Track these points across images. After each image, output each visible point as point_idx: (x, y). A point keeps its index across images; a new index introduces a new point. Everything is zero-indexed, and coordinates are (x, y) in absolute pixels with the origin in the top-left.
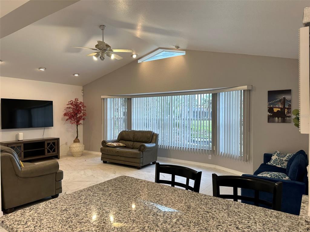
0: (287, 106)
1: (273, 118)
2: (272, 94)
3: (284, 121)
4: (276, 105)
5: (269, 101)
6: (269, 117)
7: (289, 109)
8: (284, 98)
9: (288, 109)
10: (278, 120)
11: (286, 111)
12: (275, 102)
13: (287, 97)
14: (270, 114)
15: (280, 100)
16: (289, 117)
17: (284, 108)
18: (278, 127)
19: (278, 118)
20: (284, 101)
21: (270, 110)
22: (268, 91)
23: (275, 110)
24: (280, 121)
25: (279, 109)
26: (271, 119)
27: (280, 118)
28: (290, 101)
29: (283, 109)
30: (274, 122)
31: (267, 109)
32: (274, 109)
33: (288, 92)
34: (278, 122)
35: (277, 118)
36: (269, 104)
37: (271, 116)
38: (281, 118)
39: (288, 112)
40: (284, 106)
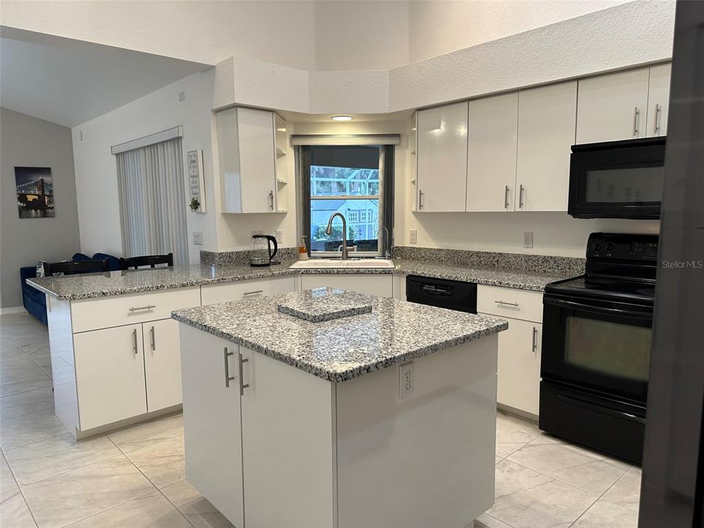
0: (47, 193)
1: (28, 210)
2: (22, 173)
3: (45, 215)
4: (31, 190)
5: (18, 184)
6: (21, 210)
7: (51, 196)
8: (42, 180)
9: (48, 196)
10: (37, 214)
11: (46, 201)
12: (28, 186)
13: (47, 179)
14: (22, 204)
15: (36, 184)
16: (52, 208)
17: (44, 195)
18: (36, 224)
19: (36, 211)
20: (42, 185)
21: (22, 198)
22: (16, 168)
23: (30, 198)
24: (39, 215)
25: (37, 197)
26: (24, 212)
27: (38, 211)
28: (51, 185)
29: (42, 197)
30: (29, 217)
31: (16, 197)
32: (28, 196)
33: (47, 171)
34: (36, 217)
35: (33, 211)
36: (20, 189)
37: (23, 207)
38: (41, 210)
39: (50, 202)
40: (43, 192)
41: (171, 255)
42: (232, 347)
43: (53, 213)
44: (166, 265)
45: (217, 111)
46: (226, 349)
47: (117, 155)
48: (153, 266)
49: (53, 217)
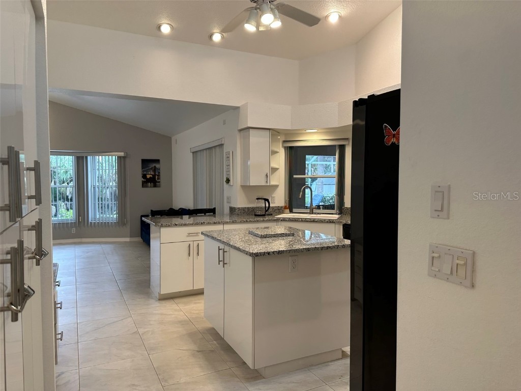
0: (157, 173)
2: (145, 162)
3: (155, 186)
4: (149, 172)
5: (142, 169)
6: (143, 183)
7: (159, 175)
8: (155, 166)
9: (157, 175)
10: (151, 185)
11: (156, 178)
12: (148, 169)
13: (157, 166)
14: (144, 180)
15: (152, 168)
16: (159, 182)
17: (155, 175)
18: (150, 191)
19: (151, 183)
20: (155, 169)
21: (144, 176)
22: (142, 160)
23: (148, 176)
24: (152, 186)
25: (151, 176)
26: (145, 184)
28: (159, 169)
29: (154, 176)
30: (147, 187)
31: (141, 176)
33: (157, 161)
34: (151, 187)
35: (149, 184)
36: (143, 171)
38: (153, 183)
39: (158, 179)
40: (155, 173)
41: (215, 208)
42: (222, 246)
43: (160, 185)
44: (212, 214)
45: (240, 130)
46: (219, 247)
47: (193, 153)
48: (205, 214)
49: (160, 187)
